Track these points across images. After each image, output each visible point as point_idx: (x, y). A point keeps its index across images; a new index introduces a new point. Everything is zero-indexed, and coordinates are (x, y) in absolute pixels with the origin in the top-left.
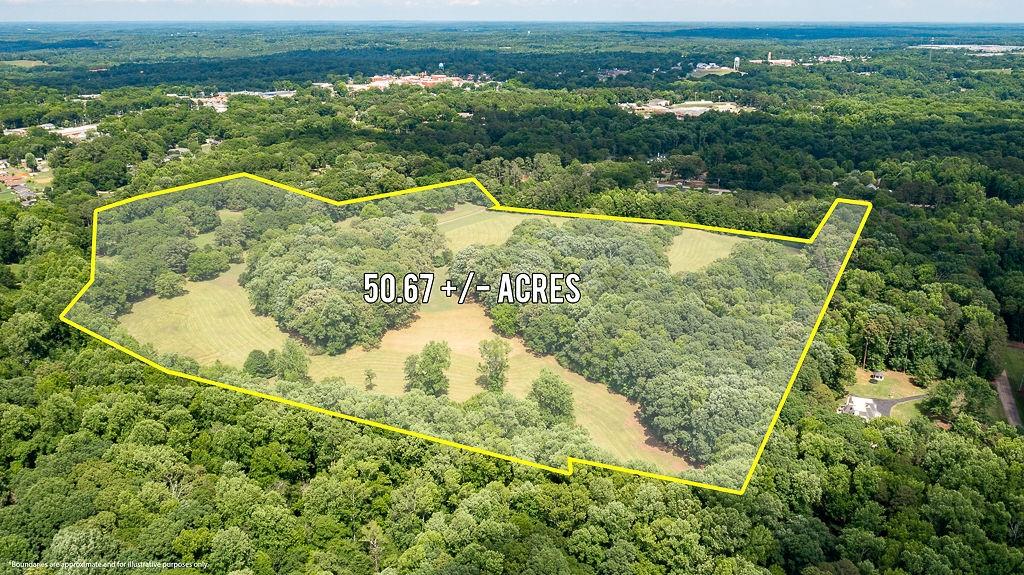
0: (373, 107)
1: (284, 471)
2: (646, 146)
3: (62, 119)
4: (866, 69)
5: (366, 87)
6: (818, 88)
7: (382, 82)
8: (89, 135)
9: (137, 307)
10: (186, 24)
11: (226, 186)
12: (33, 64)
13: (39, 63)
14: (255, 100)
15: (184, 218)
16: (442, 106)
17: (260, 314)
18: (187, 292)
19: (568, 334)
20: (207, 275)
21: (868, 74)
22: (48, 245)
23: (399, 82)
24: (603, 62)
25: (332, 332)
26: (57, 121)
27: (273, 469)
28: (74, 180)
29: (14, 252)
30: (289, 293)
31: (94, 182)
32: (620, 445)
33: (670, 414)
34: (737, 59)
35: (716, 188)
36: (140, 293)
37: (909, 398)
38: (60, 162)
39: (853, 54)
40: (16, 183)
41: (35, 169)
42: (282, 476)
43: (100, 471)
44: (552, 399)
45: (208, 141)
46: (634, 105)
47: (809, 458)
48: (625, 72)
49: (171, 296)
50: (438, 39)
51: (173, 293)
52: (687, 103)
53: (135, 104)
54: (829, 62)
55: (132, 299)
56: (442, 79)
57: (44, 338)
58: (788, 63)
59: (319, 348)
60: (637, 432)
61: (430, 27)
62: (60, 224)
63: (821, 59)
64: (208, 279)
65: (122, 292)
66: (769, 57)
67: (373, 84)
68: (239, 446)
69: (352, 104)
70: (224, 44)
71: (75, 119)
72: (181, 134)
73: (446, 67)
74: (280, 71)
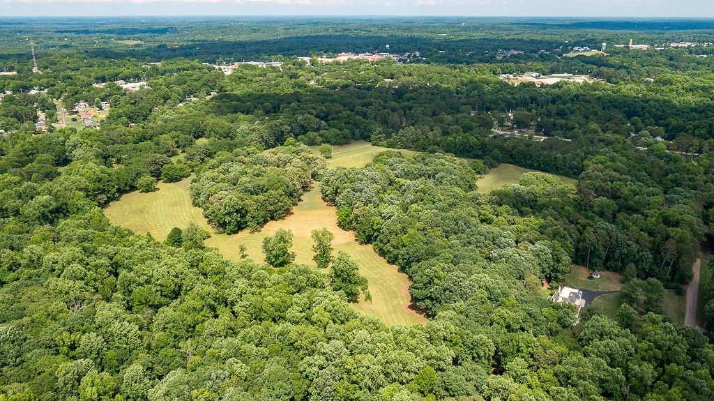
0: (326, 74)
1: (150, 303)
2: (503, 105)
3: (129, 78)
4: (704, 53)
5: (330, 60)
6: (659, 66)
7: (343, 58)
8: (141, 87)
9: (125, 197)
10: (239, 18)
11: (205, 123)
12: (135, 42)
13: (139, 42)
14: (254, 68)
15: (172, 142)
16: (372, 74)
17: (196, 205)
18: (159, 189)
19: (378, 230)
20: (173, 179)
21: (705, 56)
22: (82, 155)
23: (355, 57)
24: (506, 45)
25: (228, 219)
26: (127, 79)
27: (143, 301)
28: (119, 116)
29: (65, 159)
30: (208, 192)
31: (130, 118)
32: (391, 307)
33: (422, 288)
34: (604, 44)
35: (541, 135)
36: (128, 188)
37: (613, 292)
38: (115, 104)
39: (699, 41)
40: (87, 116)
41: (101, 108)
42: (150, 306)
43: (36, 293)
44: (342, 271)
45: (212, 93)
46: (511, 76)
47: (495, 325)
48: (516, 53)
49: (147, 191)
50: (399, 29)
51: (149, 189)
52: (553, 75)
53: (178, 69)
54: (677, 47)
55: (121, 192)
56: (385, 55)
57: (51, 212)
58: (645, 47)
59: (221, 229)
60: (405, 299)
61: (397, 20)
62: (95, 143)
63: (672, 45)
64: (173, 182)
65: (113, 186)
66: (631, 43)
67: (338, 58)
68: (129, 285)
69: (314, 71)
70: (255, 31)
71: (137, 78)
72: (195, 89)
73: (391, 47)
74: (282, 48)
